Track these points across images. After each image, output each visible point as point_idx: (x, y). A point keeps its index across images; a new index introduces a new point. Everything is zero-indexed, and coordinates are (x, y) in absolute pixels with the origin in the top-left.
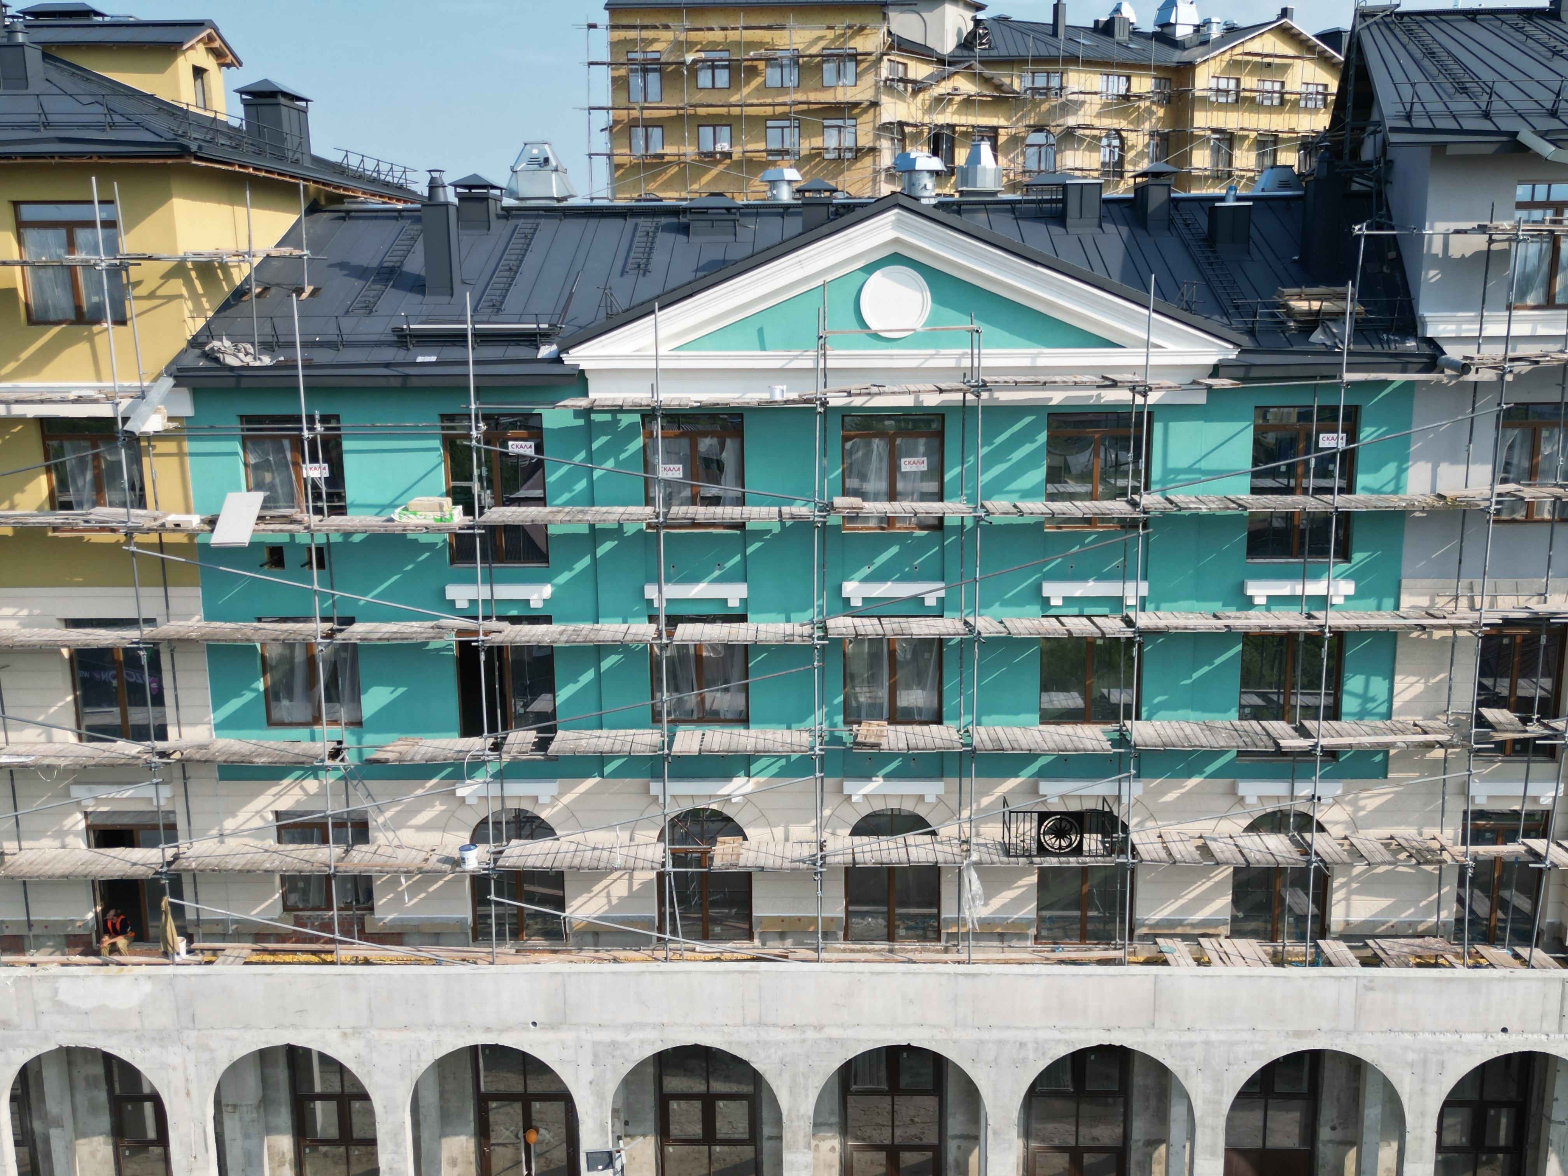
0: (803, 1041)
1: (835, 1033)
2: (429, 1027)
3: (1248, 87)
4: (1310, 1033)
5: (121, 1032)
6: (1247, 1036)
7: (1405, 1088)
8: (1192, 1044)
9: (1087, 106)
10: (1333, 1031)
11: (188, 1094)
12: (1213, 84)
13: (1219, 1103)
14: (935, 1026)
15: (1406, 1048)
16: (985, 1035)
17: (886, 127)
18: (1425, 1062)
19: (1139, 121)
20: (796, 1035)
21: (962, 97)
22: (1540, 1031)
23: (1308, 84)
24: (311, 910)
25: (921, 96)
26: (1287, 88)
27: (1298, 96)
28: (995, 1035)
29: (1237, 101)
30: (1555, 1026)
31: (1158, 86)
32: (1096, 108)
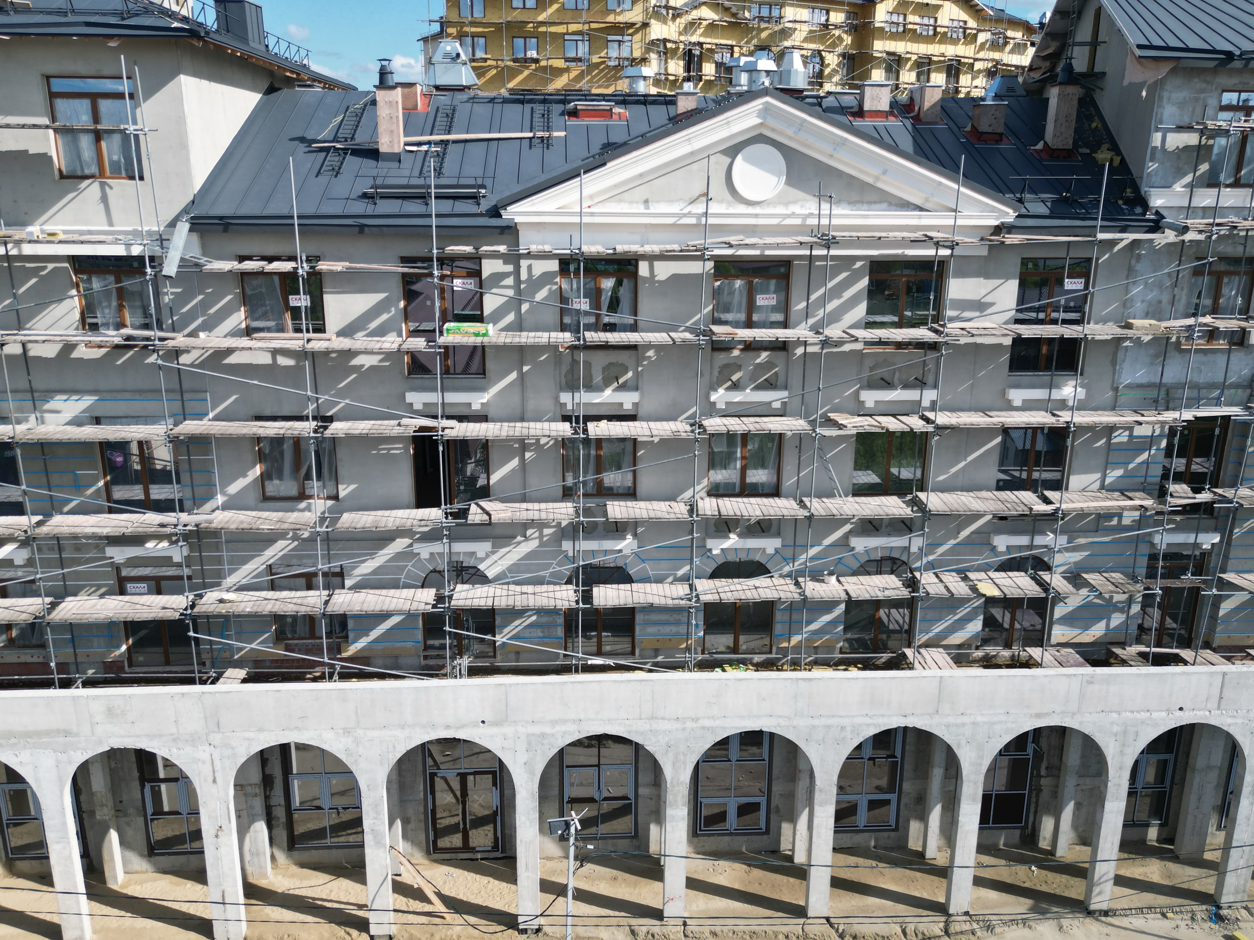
0: (684, 729)
1: (707, 723)
2: (402, 727)
3: (912, 21)
4: (1047, 714)
5: (161, 736)
6: (1003, 718)
7: (1110, 749)
8: (964, 725)
9: (797, 32)
10: (1063, 712)
11: (214, 781)
12: (887, 18)
13: (981, 765)
14: (780, 717)
15: (1113, 723)
16: (816, 722)
17: (653, 44)
18: (1125, 732)
19: (834, 45)
20: (679, 725)
21: (708, 22)
22: (1205, 709)
23: (953, 20)
24: (298, 639)
25: (678, 20)
26: (939, 23)
27: (946, 30)
28: (824, 721)
29: (904, 31)
30: (1216, 705)
31: (848, 18)
32: (804, 34)
